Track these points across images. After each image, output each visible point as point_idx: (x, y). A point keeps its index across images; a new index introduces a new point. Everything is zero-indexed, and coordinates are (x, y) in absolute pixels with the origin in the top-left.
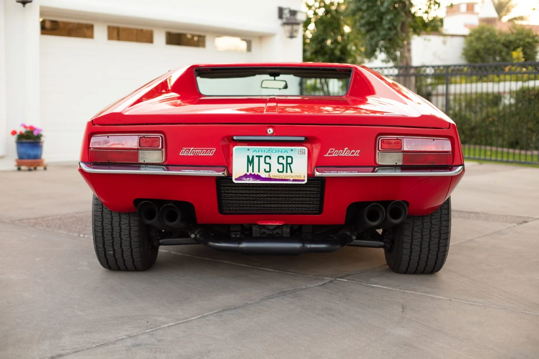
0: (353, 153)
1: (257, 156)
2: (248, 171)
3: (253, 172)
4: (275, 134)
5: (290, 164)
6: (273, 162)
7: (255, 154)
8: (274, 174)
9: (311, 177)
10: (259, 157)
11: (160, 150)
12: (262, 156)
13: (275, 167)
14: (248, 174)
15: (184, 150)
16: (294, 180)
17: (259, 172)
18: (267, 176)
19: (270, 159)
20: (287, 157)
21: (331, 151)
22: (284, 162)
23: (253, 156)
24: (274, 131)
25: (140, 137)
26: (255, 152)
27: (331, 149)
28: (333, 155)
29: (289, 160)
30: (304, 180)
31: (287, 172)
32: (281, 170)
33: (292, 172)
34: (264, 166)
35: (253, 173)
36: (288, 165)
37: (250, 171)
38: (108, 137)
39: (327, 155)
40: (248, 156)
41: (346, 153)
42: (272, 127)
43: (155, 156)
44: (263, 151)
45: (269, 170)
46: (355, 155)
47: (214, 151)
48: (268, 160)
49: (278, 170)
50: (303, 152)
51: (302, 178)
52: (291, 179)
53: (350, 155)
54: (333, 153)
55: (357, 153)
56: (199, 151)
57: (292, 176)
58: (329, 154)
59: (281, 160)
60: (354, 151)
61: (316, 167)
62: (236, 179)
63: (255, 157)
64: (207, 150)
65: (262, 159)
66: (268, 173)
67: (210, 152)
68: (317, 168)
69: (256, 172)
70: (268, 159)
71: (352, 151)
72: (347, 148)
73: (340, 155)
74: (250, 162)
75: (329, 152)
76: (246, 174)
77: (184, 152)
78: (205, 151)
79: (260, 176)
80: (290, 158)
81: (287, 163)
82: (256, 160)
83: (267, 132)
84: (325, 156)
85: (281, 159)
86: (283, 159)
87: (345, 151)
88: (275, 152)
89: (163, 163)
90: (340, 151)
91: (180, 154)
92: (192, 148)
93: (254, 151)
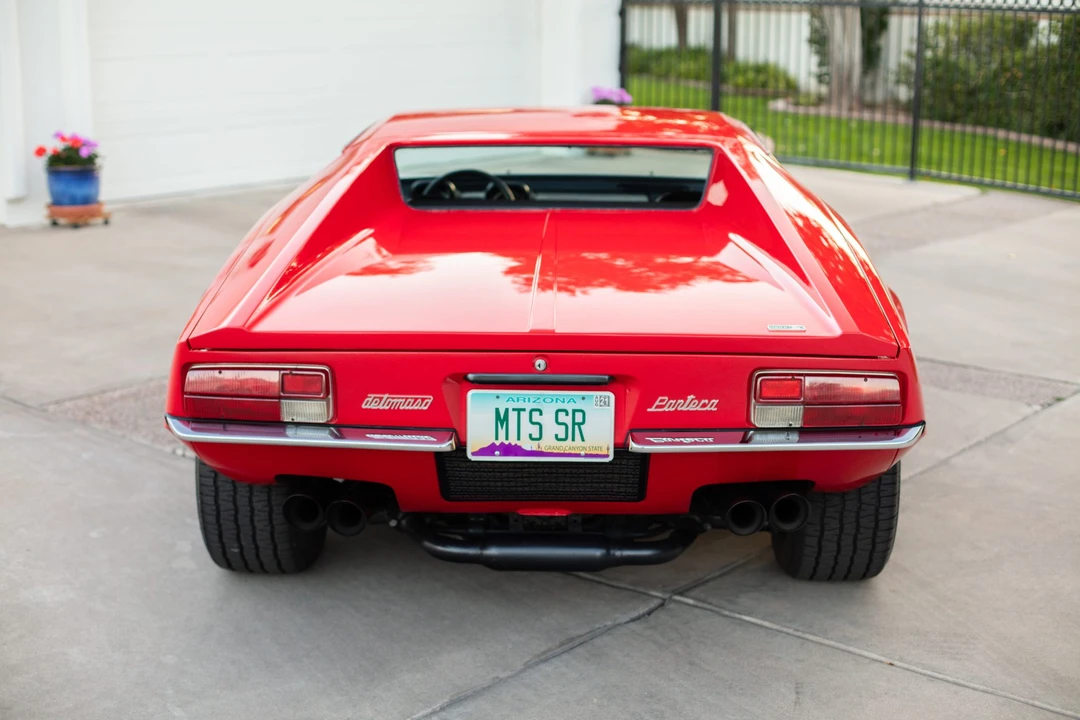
0: (704, 405)
1: (514, 410)
2: (497, 439)
3: (507, 439)
4: (550, 368)
5: (579, 424)
6: (547, 420)
7: (511, 405)
8: (548, 443)
9: (621, 449)
10: (519, 411)
11: (322, 399)
12: (524, 410)
13: (551, 429)
14: (498, 443)
15: (370, 400)
16: (587, 456)
17: (519, 439)
18: (535, 448)
19: (541, 414)
20: (574, 411)
21: (662, 401)
22: (568, 420)
23: (507, 410)
24: (548, 366)
25: (283, 375)
26: (511, 402)
27: (660, 398)
28: (666, 409)
29: (579, 417)
30: (607, 456)
31: (573, 440)
32: (562, 435)
33: (583, 440)
34: (528, 429)
35: (507, 443)
36: (576, 427)
37: (502, 439)
38: (220, 372)
39: (653, 409)
40: (497, 410)
41: (690, 404)
42: (543, 357)
43: (315, 409)
44: (527, 400)
45: (538, 436)
46: (708, 408)
47: (430, 401)
48: (536, 417)
49: (556, 436)
50: (605, 402)
51: (605, 452)
52: (583, 453)
53: (699, 408)
54: (665, 405)
55: (712, 405)
56: (400, 400)
57: (584, 448)
58: (657, 407)
59: (562, 417)
60: (707, 401)
61: (632, 431)
62: (474, 454)
63: (510, 411)
64: (416, 399)
65: (525, 416)
66: (537, 442)
67: (422, 403)
68: (634, 434)
69: (513, 440)
70: (536, 415)
71: (703, 401)
72: (692, 397)
73: (679, 409)
74: (501, 419)
75: (657, 403)
76: (493, 444)
77: (372, 403)
78: (412, 401)
79: (520, 447)
80: (581, 414)
81: (574, 423)
82: (513, 416)
83: (533, 365)
84: (649, 410)
85: (562, 415)
86: (567, 414)
87: (688, 401)
88: (550, 402)
89: (331, 420)
90: (679, 401)
91: (364, 406)
92: (386, 396)
93: (507, 399)
